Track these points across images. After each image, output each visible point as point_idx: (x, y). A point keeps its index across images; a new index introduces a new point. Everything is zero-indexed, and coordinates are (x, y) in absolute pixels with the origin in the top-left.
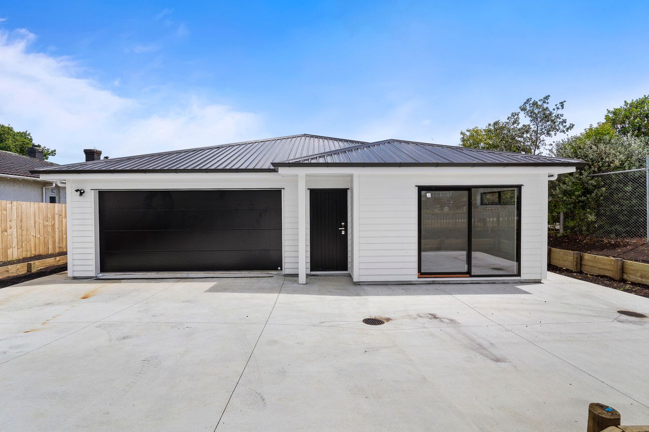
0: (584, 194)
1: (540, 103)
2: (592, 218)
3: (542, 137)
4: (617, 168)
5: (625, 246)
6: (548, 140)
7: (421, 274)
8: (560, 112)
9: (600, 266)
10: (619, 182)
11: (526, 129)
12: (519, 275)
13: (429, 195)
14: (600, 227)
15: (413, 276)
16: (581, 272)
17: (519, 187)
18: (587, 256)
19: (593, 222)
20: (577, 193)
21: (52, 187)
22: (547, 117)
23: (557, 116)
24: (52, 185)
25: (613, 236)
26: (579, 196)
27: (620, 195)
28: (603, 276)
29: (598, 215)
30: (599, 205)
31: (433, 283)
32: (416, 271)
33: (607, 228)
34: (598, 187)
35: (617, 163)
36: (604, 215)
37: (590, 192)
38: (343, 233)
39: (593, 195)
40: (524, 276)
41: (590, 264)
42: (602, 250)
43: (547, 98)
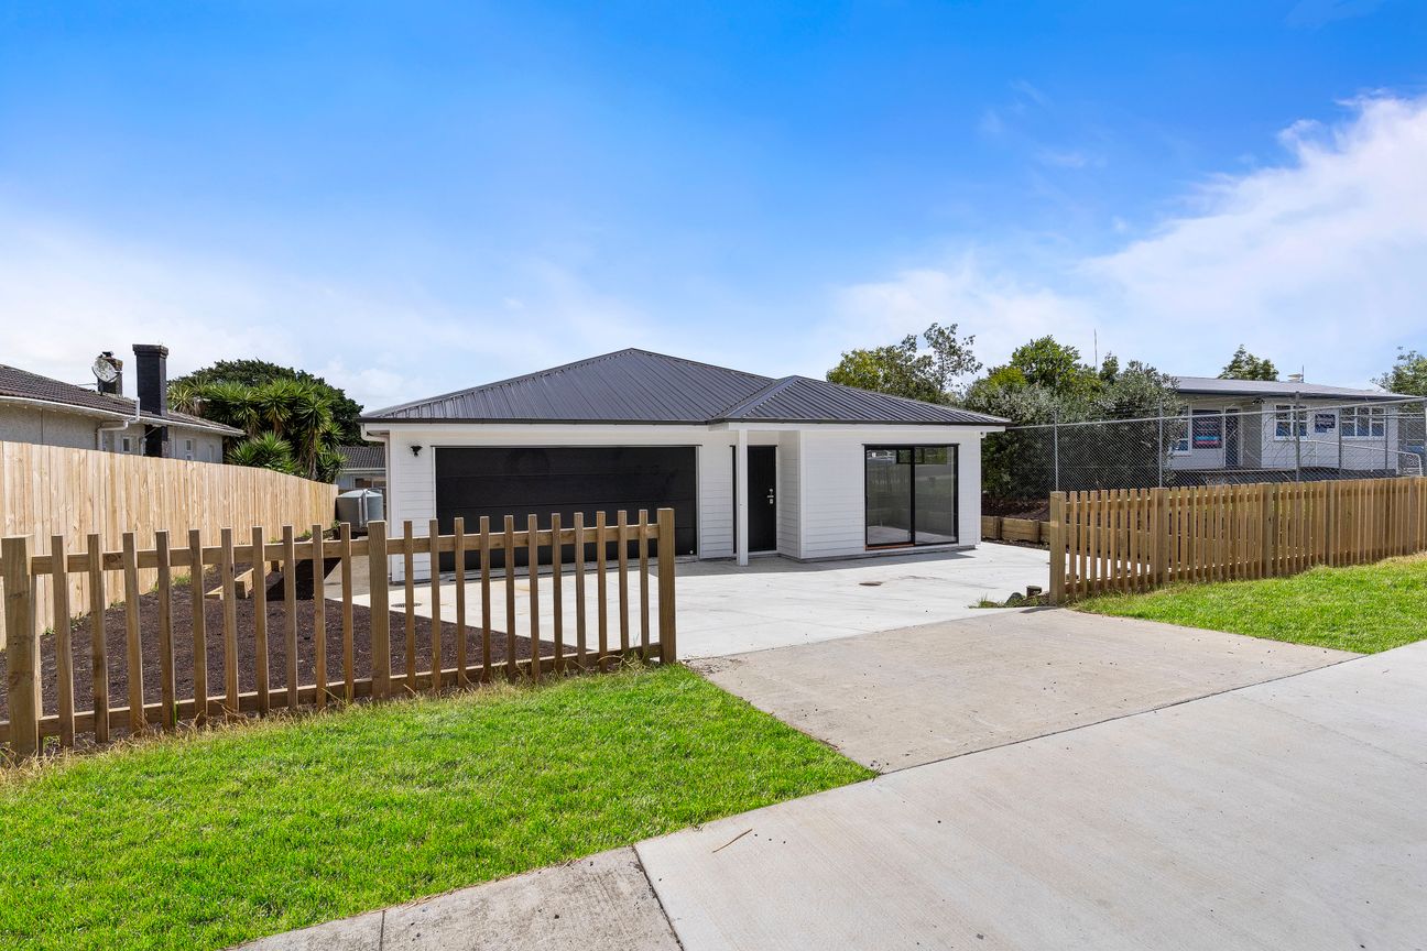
0: (998, 451)
1: (947, 332)
2: (1006, 478)
3: (949, 376)
4: (1028, 422)
5: (1038, 508)
6: (956, 380)
7: (869, 546)
8: (969, 347)
9: (1019, 530)
10: (1031, 437)
11: (926, 361)
12: (957, 542)
13: (874, 455)
14: (1014, 488)
15: (861, 549)
16: (1001, 539)
17: (956, 446)
18: (1007, 520)
19: (1007, 483)
20: (992, 449)
21: (122, 428)
22: (954, 351)
23: (968, 353)
24: (123, 425)
25: (1025, 498)
26: (994, 453)
27: (1032, 451)
28: (1023, 541)
29: (1011, 474)
30: (1013, 463)
31: (879, 556)
32: (863, 544)
33: (1019, 489)
34: (1011, 443)
35: (1029, 417)
36: (1016, 474)
37: (1005, 449)
38: (771, 502)
39: (1007, 451)
40: (962, 543)
41: (1009, 528)
42: (1018, 513)
43: (954, 327)
